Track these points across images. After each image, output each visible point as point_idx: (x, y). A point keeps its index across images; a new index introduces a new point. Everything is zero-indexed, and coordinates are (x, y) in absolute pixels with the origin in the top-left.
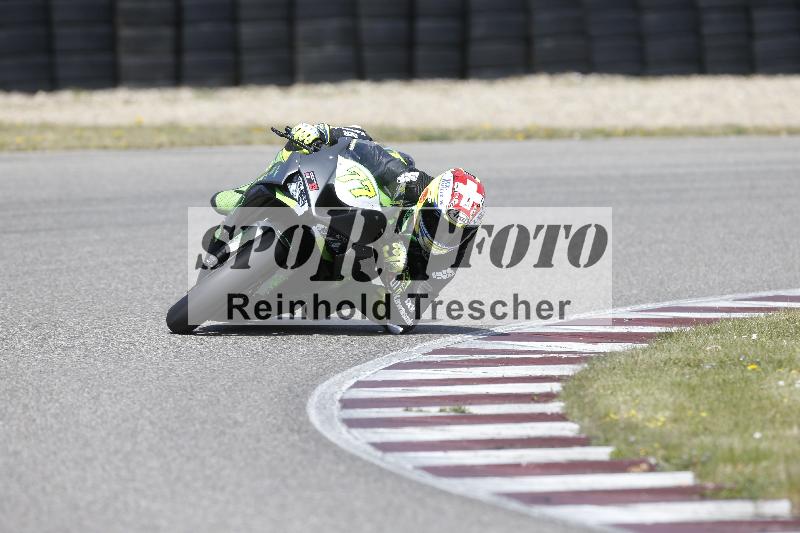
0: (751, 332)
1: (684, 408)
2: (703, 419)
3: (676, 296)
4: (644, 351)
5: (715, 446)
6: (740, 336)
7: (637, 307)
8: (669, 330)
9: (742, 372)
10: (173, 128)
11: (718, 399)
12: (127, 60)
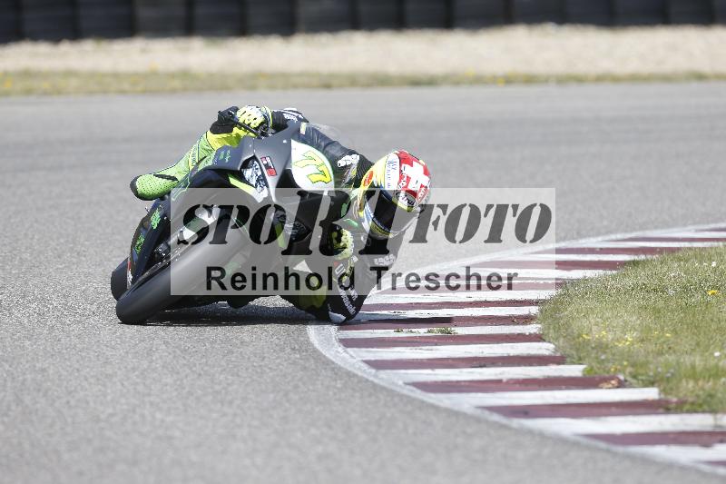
0: (711, 260)
1: (650, 329)
2: (668, 338)
3: (642, 227)
4: (614, 278)
5: (678, 363)
6: (701, 263)
7: (607, 238)
8: (636, 258)
9: (703, 296)
10: (185, 75)
11: (681, 322)
12: (144, 13)
